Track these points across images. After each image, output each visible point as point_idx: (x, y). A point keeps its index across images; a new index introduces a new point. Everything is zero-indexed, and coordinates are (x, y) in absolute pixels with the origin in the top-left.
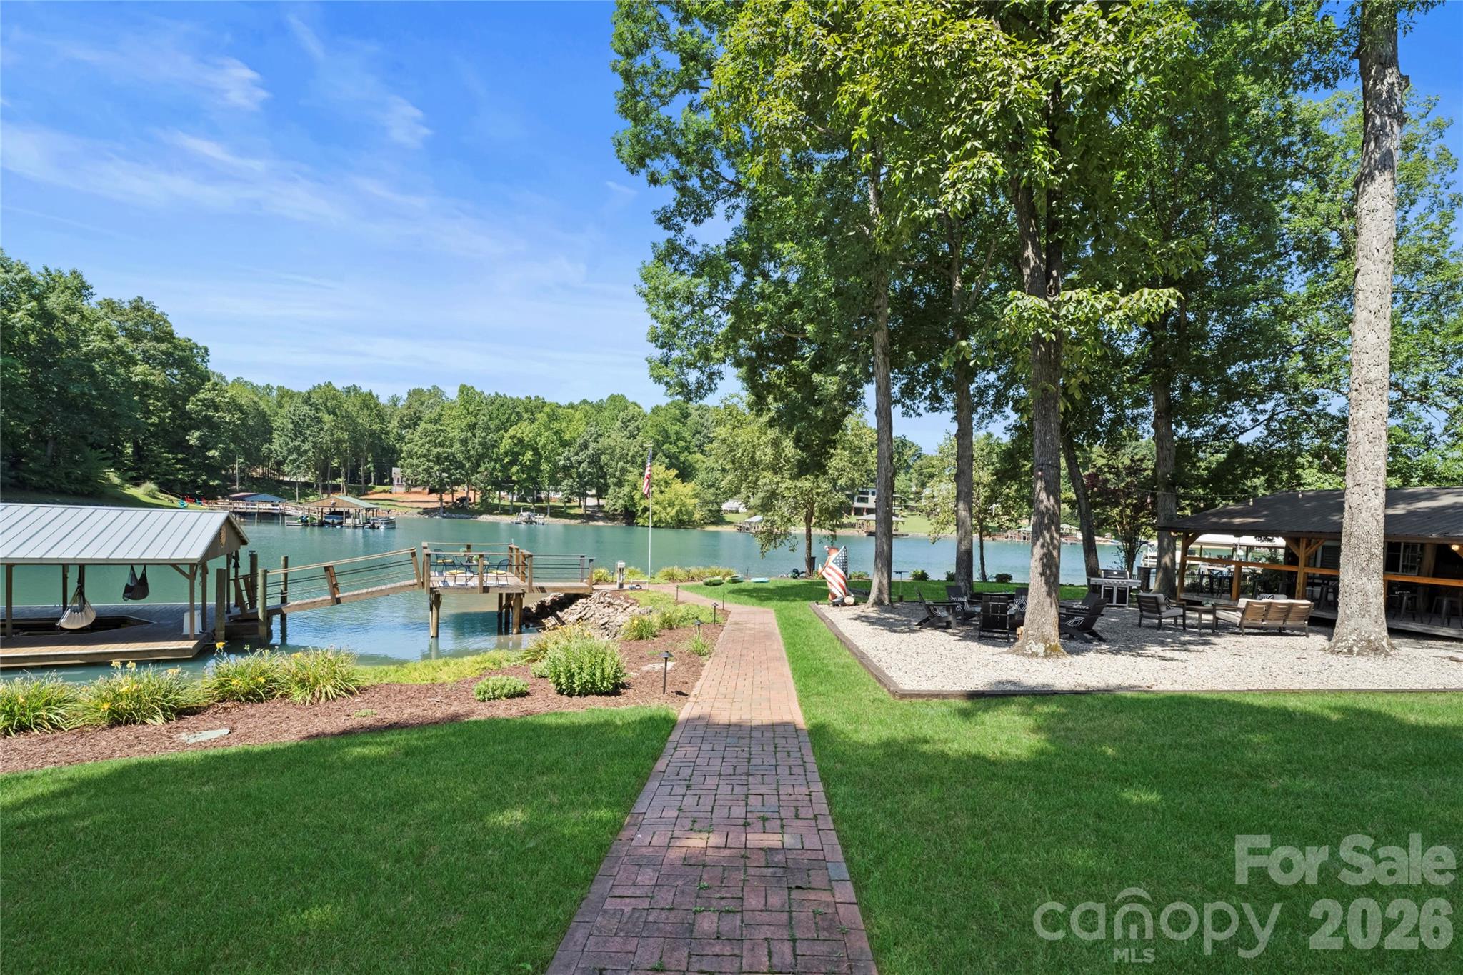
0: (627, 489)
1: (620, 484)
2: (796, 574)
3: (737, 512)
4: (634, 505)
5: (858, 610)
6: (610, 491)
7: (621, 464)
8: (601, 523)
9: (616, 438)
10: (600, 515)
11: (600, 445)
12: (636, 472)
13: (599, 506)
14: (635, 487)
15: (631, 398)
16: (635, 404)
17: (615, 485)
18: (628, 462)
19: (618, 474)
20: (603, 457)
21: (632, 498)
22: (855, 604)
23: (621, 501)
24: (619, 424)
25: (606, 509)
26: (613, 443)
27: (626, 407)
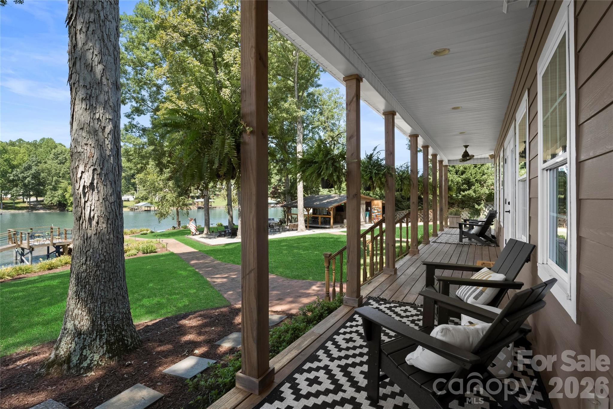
0: (60, 192)
1: (55, 189)
2: (174, 228)
3: (128, 201)
4: (66, 200)
5: (201, 236)
6: (48, 193)
7: (55, 178)
8: (42, 211)
9: (51, 164)
10: (40, 206)
11: (40, 168)
12: (66, 182)
13: (37, 201)
14: (65, 190)
15: (57, 142)
16: (60, 144)
17: (51, 189)
18: (60, 177)
19: (53, 183)
20: (42, 175)
21: (64, 196)
22: (199, 234)
23: (56, 199)
24: (52, 156)
25: (46, 202)
26: (49, 167)
27: (56, 147)
